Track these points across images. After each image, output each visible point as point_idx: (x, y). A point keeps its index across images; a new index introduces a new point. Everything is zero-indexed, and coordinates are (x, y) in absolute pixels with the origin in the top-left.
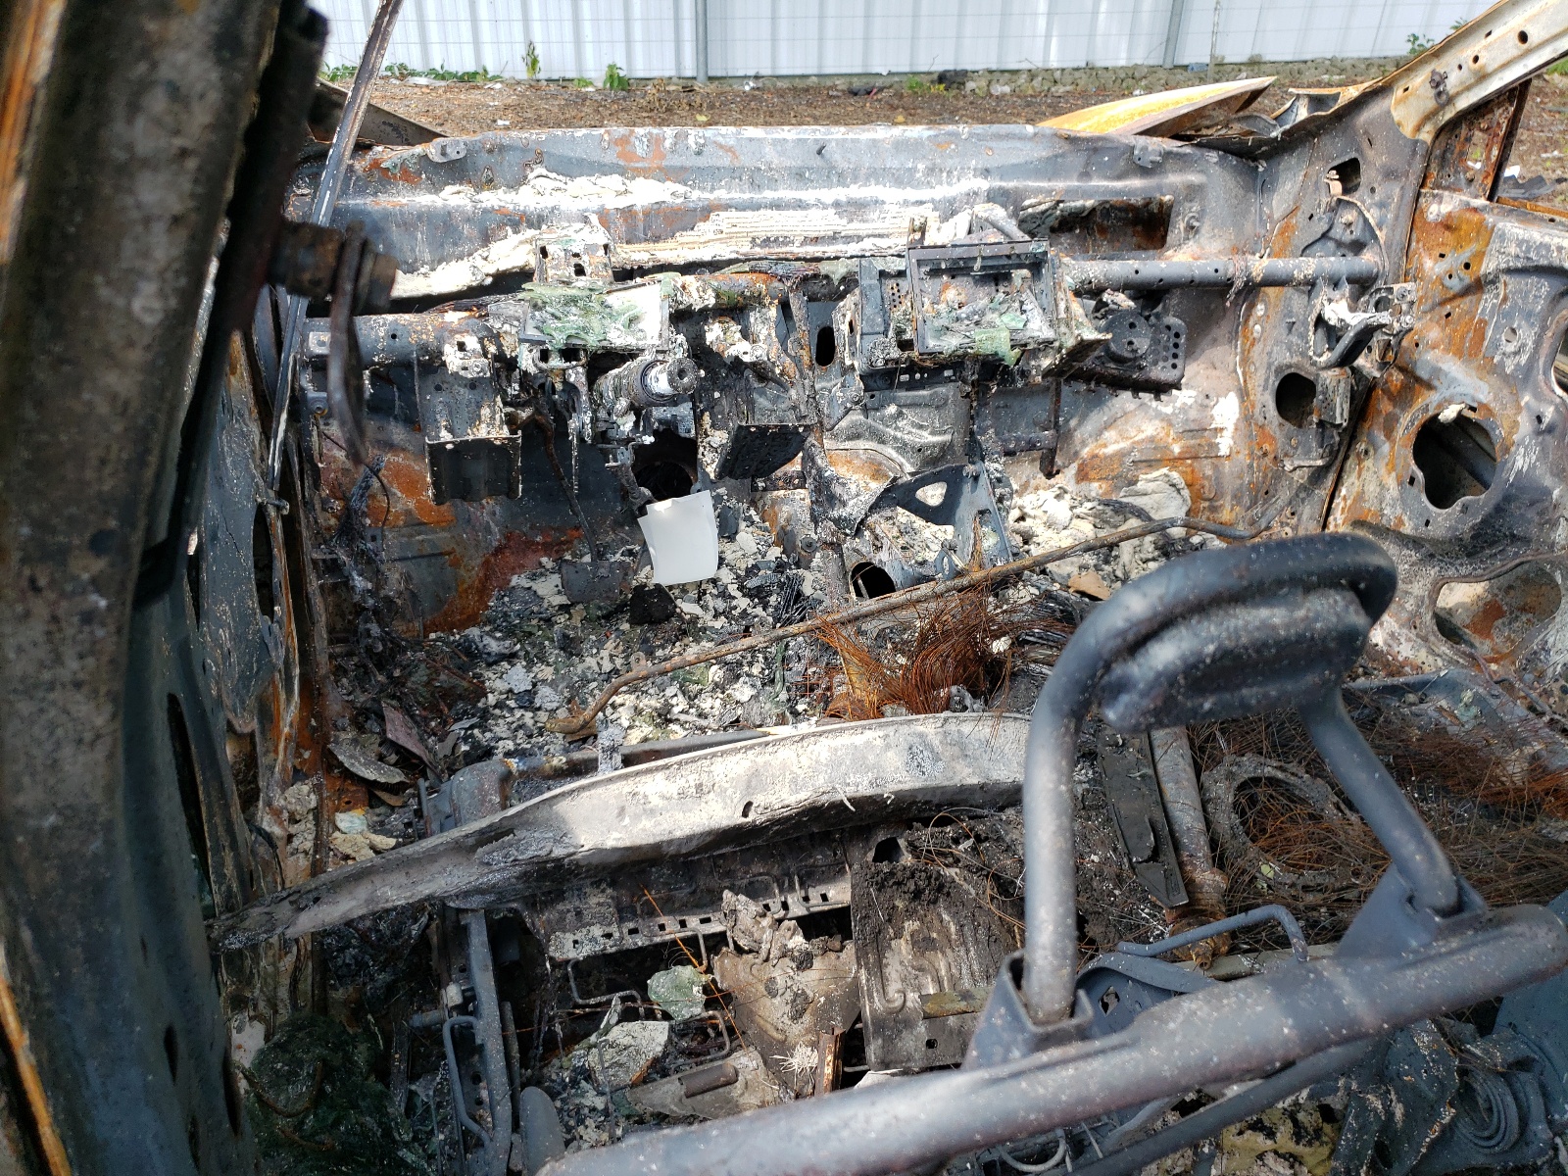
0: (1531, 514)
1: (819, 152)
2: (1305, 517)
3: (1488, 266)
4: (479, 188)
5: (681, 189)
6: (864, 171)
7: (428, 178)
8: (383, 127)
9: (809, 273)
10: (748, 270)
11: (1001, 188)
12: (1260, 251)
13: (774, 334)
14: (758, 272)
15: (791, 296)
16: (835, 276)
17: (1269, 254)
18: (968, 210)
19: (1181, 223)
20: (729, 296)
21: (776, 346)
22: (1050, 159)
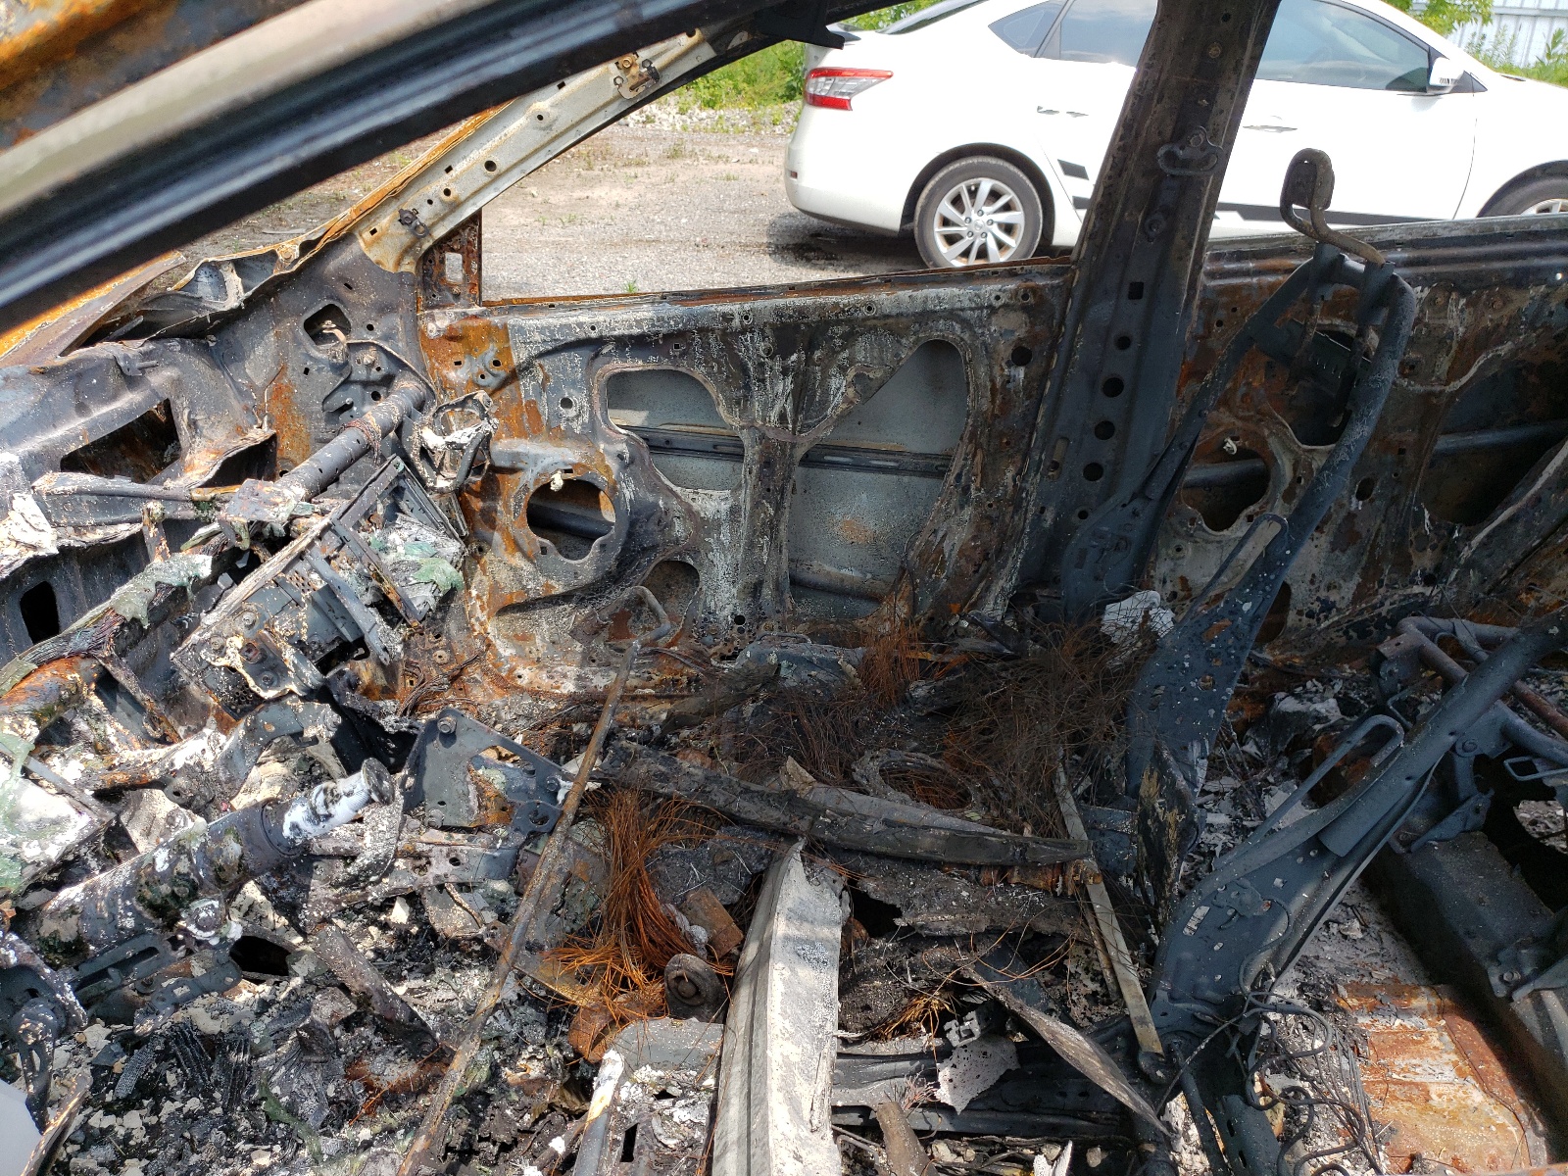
0: (652, 527)
2: (453, 632)
3: (519, 356)
9: (116, 626)
10: (35, 667)
11: (31, 454)
12: (256, 422)
13: (121, 727)
14: (50, 661)
15: (110, 667)
16: (142, 614)
17: (269, 422)
18: (15, 495)
19: (182, 422)
20: (50, 712)
21: (133, 739)
22: (41, 402)
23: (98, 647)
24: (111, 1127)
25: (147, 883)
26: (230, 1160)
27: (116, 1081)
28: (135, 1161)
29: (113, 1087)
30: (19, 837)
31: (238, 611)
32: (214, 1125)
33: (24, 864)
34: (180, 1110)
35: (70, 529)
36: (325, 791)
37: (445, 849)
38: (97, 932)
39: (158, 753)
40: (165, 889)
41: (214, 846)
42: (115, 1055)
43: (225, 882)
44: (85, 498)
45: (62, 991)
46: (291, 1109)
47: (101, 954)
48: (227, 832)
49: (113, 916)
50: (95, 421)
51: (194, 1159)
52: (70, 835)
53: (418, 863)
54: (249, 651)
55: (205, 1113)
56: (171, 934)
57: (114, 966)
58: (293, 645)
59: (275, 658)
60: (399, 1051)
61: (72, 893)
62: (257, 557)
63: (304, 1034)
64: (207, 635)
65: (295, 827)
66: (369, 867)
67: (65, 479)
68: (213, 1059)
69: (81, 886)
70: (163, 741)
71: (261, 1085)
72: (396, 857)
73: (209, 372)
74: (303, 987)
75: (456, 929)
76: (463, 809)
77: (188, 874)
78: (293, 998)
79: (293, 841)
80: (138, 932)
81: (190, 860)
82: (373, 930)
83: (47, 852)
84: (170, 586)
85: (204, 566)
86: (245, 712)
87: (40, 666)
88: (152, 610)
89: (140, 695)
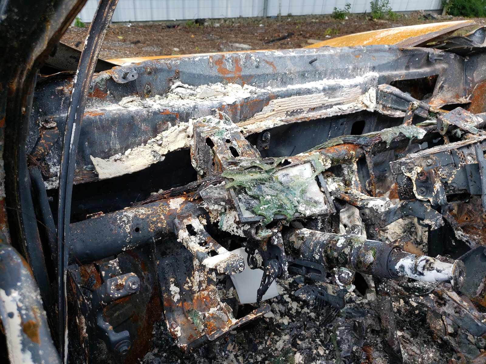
1: (311, 63)
4: (143, 97)
5: (251, 88)
6: (329, 71)
7: (111, 93)
8: (69, 59)
9: (377, 141)
10: (342, 142)
11: (383, 76)
12: (465, 96)
13: (358, 180)
14: (348, 143)
15: (367, 155)
16: (389, 141)
17: (471, 97)
18: (371, 88)
19: (438, 86)
20: (338, 161)
21: (360, 186)
22: (396, 60)
23: (367, 146)
24: (288, 302)
25: (331, 247)
26: (312, 342)
27: (297, 289)
28: (288, 318)
29: (295, 291)
30: (301, 201)
31: (427, 157)
32: (314, 327)
33: (297, 211)
34: (308, 313)
35: (381, 106)
36: (427, 261)
37: (456, 305)
38: (305, 252)
39: (365, 197)
40: (335, 254)
41: (363, 251)
42: (301, 281)
43: (359, 268)
44: (392, 96)
45: (285, 265)
46: (339, 343)
47: (304, 260)
48: (372, 249)
49: (313, 250)
50: (409, 73)
51: (303, 332)
52: (316, 210)
53: (440, 301)
54: (421, 176)
55: (314, 321)
56: (329, 271)
57: (305, 267)
58: (442, 182)
59: (431, 184)
60: (386, 356)
61: (306, 232)
62: (444, 141)
63: (357, 324)
64: (409, 161)
65: (402, 267)
66: (418, 288)
67: (389, 88)
68: (326, 306)
69: (311, 231)
70: (370, 193)
71: (334, 327)
72: (432, 293)
73: (459, 70)
74: (366, 304)
75: (435, 328)
76: (472, 291)
77: (347, 255)
78: (361, 305)
79: (398, 272)
80: (318, 262)
81: (351, 250)
82: (402, 301)
83: (306, 212)
84: (404, 136)
85: (421, 133)
86: (405, 199)
87: (345, 143)
88: (393, 142)
89: (371, 171)
